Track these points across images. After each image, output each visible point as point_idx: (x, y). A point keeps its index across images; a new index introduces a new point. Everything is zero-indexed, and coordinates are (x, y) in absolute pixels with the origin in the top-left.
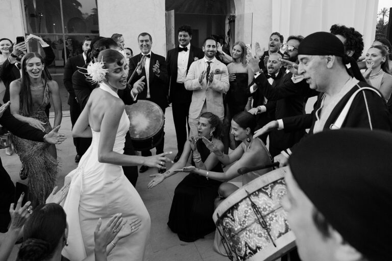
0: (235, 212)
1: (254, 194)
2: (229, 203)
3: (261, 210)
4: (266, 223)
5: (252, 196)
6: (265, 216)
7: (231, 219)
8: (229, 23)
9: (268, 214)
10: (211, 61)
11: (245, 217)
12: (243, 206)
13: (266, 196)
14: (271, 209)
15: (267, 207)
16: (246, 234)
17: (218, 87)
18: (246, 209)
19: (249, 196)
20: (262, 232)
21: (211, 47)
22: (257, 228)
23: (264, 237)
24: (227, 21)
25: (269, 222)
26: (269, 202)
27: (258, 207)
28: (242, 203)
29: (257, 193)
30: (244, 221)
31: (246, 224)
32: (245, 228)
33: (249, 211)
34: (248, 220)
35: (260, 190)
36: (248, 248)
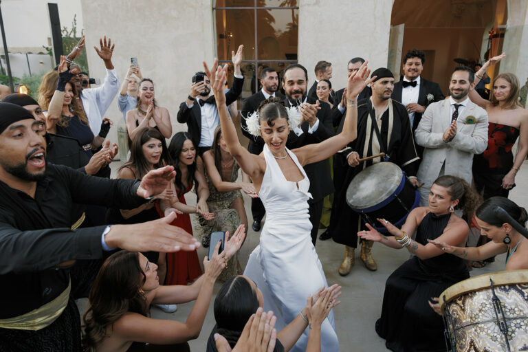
0: (468, 301)
1: (503, 287)
2: (463, 287)
3: (507, 310)
4: (507, 328)
5: (498, 289)
6: (510, 319)
7: (461, 307)
8: (490, 38)
9: (515, 319)
10: (461, 103)
11: (480, 311)
12: (481, 297)
13: (520, 297)
14: (522, 314)
15: (516, 309)
16: (476, 330)
17: (465, 145)
18: (484, 301)
19: (493, 287)
20: (498, 336)
21: (458, 82)
22: (494, 329)
23: (500, 343)
24: (486, 36)
25: (514, 328)
26: (522, 304)
27: (502, 304)
28: (480, 293)
29: (507, 287)
30: (477, 314)
31: (479, 320)
32: (477, 323)
33: (488, 306)
34: (483, 315)
35: (512, 286)
36: (472, 347)
